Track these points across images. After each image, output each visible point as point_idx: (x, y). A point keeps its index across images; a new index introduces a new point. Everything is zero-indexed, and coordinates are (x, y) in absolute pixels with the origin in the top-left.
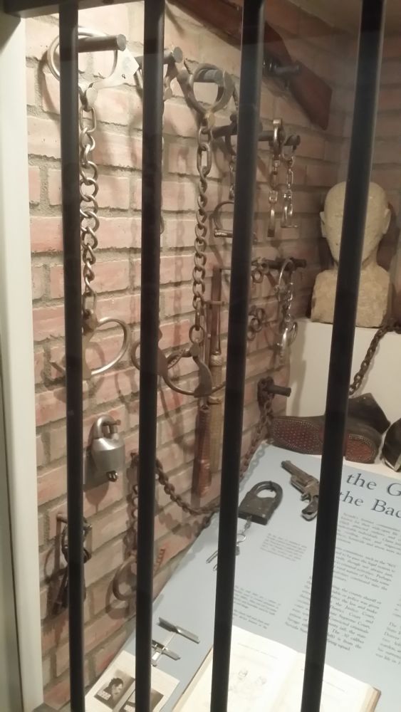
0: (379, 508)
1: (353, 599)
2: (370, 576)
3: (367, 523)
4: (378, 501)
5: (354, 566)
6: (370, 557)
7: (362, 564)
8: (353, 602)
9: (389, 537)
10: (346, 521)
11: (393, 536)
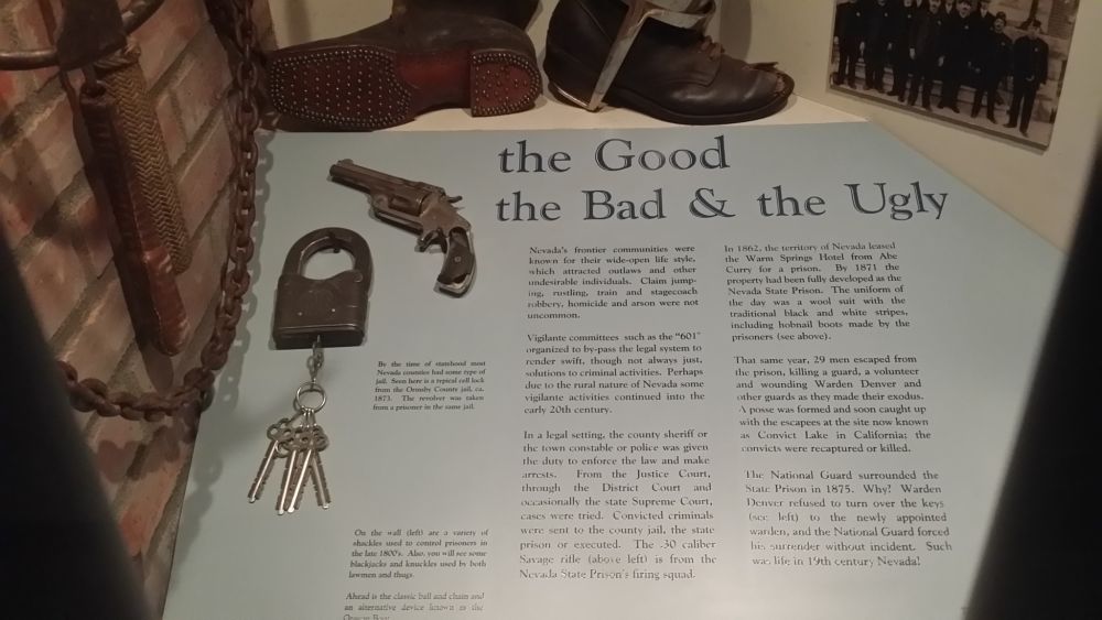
0: (600, 211)
1: (644, 448)
2: (653, 379)
3: (590, 256)
4: (591, 194)
5: (610, 368)
6: (636, 334)
7: (624, 356)
8: (647, 455)
9: (652, 271)
10: (546, 267)
11: (659, 266)
